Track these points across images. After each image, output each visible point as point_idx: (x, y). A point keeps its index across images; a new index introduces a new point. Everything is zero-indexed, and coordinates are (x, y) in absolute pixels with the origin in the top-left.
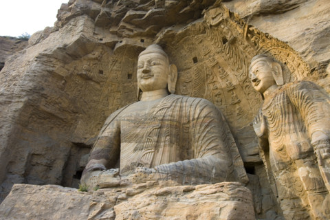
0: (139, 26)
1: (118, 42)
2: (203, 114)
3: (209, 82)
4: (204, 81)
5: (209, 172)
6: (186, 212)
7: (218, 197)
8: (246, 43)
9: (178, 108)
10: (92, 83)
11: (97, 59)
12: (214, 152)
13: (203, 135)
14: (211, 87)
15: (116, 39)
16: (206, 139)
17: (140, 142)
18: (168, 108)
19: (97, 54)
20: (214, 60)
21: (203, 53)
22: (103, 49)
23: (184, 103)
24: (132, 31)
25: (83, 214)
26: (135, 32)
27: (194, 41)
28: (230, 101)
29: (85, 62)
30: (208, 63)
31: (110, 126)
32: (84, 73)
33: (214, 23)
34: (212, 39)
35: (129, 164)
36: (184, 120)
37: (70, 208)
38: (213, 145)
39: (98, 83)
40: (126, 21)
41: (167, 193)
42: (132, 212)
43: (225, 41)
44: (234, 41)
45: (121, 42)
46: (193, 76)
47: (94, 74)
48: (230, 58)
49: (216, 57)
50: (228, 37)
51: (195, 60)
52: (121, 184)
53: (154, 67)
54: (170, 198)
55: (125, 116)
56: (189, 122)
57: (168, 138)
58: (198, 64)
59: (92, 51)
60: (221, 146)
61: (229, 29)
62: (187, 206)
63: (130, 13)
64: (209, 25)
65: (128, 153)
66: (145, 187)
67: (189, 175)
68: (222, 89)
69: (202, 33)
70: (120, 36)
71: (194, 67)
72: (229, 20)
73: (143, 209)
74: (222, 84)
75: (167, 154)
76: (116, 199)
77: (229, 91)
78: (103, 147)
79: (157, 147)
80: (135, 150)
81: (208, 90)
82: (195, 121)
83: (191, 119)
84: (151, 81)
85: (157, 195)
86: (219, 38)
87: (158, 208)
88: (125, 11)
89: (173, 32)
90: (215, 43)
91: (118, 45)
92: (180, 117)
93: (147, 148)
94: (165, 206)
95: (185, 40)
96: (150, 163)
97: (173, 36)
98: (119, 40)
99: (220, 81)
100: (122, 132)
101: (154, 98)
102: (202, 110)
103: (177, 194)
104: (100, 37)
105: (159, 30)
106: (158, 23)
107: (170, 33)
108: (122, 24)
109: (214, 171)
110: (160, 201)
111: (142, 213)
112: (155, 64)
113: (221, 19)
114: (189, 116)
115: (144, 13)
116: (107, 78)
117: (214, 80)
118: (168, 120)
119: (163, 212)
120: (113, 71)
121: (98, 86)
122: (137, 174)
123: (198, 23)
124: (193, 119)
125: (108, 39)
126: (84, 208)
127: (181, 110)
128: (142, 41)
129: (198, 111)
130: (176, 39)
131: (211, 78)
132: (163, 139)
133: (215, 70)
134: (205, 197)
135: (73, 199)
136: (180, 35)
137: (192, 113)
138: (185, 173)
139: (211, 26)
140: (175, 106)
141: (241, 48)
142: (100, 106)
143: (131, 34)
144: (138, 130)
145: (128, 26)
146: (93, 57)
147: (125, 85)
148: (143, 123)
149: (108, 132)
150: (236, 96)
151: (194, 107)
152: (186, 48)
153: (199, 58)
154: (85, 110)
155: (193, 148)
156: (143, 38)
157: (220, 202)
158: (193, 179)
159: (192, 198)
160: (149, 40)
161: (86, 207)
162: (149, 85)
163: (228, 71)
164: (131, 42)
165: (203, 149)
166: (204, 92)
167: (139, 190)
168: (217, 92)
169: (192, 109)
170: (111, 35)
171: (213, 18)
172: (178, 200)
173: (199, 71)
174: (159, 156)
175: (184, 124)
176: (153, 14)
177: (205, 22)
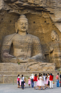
4: (35, 29)
5: (41, 58)
8: (51, 26)
11: (3, 15)
14: (37, 31)
15: (10, 9)
16: (39, 49)
17: (23, 49)
19: (3, 13)
21: (37, 22)
22: (6, 12)
24: (17, 7)
27: (36, 17)
28: (41, 37)
30: (38, 25)
33: (45, 17)
34: (42, 20)
35: (20, 55)
38: (40, 51)
42: (36, 68)
43: (45, 22)
45: (12, 10)
46: (32, 27)
48: (45, 26)
49: (41, 24)
50: (47, 22)
52: (26, 62)
54: (43, 66)
57: (30, 48)
58: (35, 24)
62: (47, 67)
66: (35, 63)
68: (40, 33)
69: (39, 17)
71: (33, 24)
72: (49, 18)
73: (38, 68)
74: (40, 32)
76: (28, 66)
77: (41, 34)
80: (21, 51)
81: (36, 32)
83: (35, 43)
85: (40, 65)
93: (25, 51)
104: (6, 7)
113: (47, 17)
115: (23, 3)
118: (30, 43)
124: (36, 44)
126: (23, 68)
128: (19, 11)
129: (37, 41)
130: (30, 14)
131: (38, 29)
133: (39, 27)
139: (43, 17)
141: (49, 26)
144: (22, 46)
145: (16, 6)
147: (9, 24)
149: (9, 44)
150: (43, 36)
163: (43, 29)
165: (38, 52)
168: (38, 33)
172: (45, 66)
173: (34, 26)
174: (28, 53)
177: (42, 15)
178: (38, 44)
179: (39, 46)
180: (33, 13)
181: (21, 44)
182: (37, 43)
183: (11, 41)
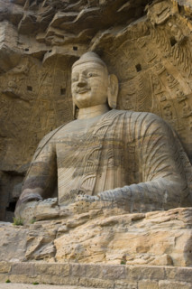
0: (70, 31)
1: (46, 52)
2: (151, 130)
3: (156, 92)
4: (150, 92)
5: (161, 196)
6: (136, 243)
7: (172, 225)
9: (120, 126)
10: (21, 102)
11: (23, 73)
12: (165, 174)
13: (152, 155)
14: (159, 98)
15: (44, 49)
16: (155, 159)
17: (79, 166)
18: (110, 126)
19: (23, 67)
20: (161, 66)
21: (147, 59)
22: (29, 61)
23: (128, 120)
24: (63, 37)
25: (20, 250)
26: (66, 39)
27: (136, 45)
28: (182, 114)
29: (10, 78)
30: (154, 70)
31: (44, 150)
32: (10, 90)
33: (159, 20)
34: (158, 41)
35: (68, 192)
36: (129, 139)
37: (5, 245)
38: (163, 165)
39: (27, 101)
40: (54, 26)
41: (113, 223)
42: (75, 246)
43: (173, 42)
44: (185, 41)
45: (50, 51)
46: (137, 87)
47: (22, 91)
48: (180, 63)
49: (164, 62)
50: (177, 37)
51: (139, 68)
52: (61, 214)
53: (91, 79)
54: (117, 228)
55: (61, 137)
56: (134, 141)
57: (111, 160)
58: (142, 73)
59: (18, 64)
60: (173, 166)
61: (178, 28)
62: (137, 236)
63: (58, 15)
64: (153, 24)
65: (66, 179)
66: (87, 217)
67: (137, 201)
68: (172, 100)
69: (145, 35)
70: (49, 45)
71: (138, 76)
72: (178, 16)
73: (87, 242)
74: (171, 94)
75: (111, 179)
76: (56, 232)
77: (180, 102)
78: (37, 175)
79: (99, 171)
80: (74, 176)
81: (155, 102)
82: (141, 140)
83: (137, 137)
84: (88, 95)
85: (102, 226)
86: (167, 40)
87: (104, 240)
88: (52, 14)
89: (111, 36)
90: (162, 46)
91: (47, 56)
92: (124, 135)
93: (88, 173)
94: (111, 238)
95: (126, 45)
96: (92, 190)
97: (111, 40)
98: (48, 50)
99: (169, 90)
100: (58, 156)
101: (92, 115)
102: (149, 126)
103: (124, 223)
104: (25, 47)
105: (94, 34)
106: (92, 26)
107: (108, 37)
108: (49, 29)
109: (166, 195)
110: (106, 232)
111: (86, 246)
112: (91, 76)
113: (168, 15)
114: (134, 134)
115: (74, 14)
116: (37, 95)
117: (163, 90)
118: (110, 140)
119: (110, 244)
120: (44, 85)
121: (27, 105)
122: (78, 203)
123: (141, 22)
124: (140, 137)
125: (35, 48)
126: (20, 244)
127: (124, 128)
128: (75, 49)
129: (144, 128)
130: (115, 44)
131: (158, 87)
132: (105, 162)
133: (162, 78)
134: (156, 226)
135: (8, 235)
136: (119, 38)
137: (137, 130)
138: (133, 199)
139: (156, 25)
140: (117, 123)
142: (31, 128)
143: (62, 41)
144: (77, 153)
145: (58, 32)
146: (19, 71)
147: (59, 101)
148: (82, 144)
149: (42, 156)
150: (189, 107)
151: (139, 123)
152: (127, 54)
153: (143, 65)
154: (15, 133)
155: (140, 170)
156: (76, 45)
157: (175, 231)
158: (142, 206)
159: (142, 227)
160: (83, 48)
161: (23, 243)
162: (86, 101)
163: (178, 78)
164: (62, 50)
165: (152, 170)
166: (151, 106)
167: (81, 221)
168: (166, 104)
169: (138, 126)
170: (38, 44)
171: (158, 15)
172: (126, 230)
173: (143, 81)
174: (102, 182)
175: (129, 143)
176: (86, 14)
177: (149, 20)
178: (147, 138)
179: (156, 145)
180: (119, 35)
181: (72, 150)
182: (143, 134)
183: (50, 147)
